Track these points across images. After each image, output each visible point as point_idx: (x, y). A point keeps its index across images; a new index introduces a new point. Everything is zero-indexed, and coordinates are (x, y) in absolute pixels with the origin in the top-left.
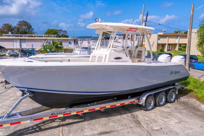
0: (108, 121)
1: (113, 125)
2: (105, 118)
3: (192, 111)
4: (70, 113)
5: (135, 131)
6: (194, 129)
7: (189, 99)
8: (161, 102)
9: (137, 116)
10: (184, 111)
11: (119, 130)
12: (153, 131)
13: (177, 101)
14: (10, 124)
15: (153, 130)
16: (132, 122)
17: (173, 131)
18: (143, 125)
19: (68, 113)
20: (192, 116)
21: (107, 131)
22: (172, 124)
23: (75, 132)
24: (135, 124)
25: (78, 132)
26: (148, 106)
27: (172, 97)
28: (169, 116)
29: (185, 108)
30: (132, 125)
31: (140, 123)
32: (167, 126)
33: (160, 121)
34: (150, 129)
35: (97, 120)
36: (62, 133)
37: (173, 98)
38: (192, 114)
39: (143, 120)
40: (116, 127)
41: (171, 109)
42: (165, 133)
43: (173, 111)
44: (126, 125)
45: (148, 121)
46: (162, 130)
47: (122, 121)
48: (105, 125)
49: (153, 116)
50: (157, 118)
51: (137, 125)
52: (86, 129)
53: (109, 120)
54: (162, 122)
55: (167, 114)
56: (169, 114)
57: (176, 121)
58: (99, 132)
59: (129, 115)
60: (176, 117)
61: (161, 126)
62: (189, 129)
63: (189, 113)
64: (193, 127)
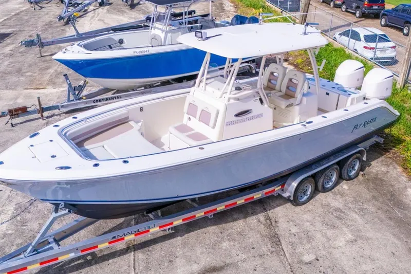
0: (220, 235)
1: (228, 249)
2: (214, 227)
3: (386, 207)
4: (147, 229)
5: (267, 266)
6: (378, 260)
7: (388, 166)
8: (328, 182)
9: (276, 222)
10: (371, 207)
11: (238, 261)
12: (301, 267)
13: (363, 175)
14: (39, 264)
15: (301, 262)
16: (266, 239)
17: (337, 265)
18: (285, 250)
19: (144, 230)
20: (381, 221)
21: (217, 266)
22: (340, 246)
23: (158, 266)
24: (269, 246)
25: (163, 267)
26: (301, 197)
27: (353, 168)
28: (338, 223)
29: (374, 197)
30: (265, 249)
31: (280, 241)
32: (330, 250)
33: (319, 235)
34: (296, 261)
35: (199, 231)
36: (135, 269)
37: (355, 170)
38: (383, 216)
39: (287, 235)
40: (234, 252)
41: (346, 200)
42: (322, 272)
43: (350, 205)
44: (253, 248)
45: (296, 236)
46: (318, 264)
47: (247, 237)
48: (213, 248)
49: (308, 221)
50: (314, 229)
51: (274, 249)
52: (178, 259)
53: (221, 233)
54: (321, 238)
55: (336, 217)
56: (340, 214)
57: (350, 236)
58: (202, 267)
59: (261, 217)
60: (351, 225)
61: (318, 253)
62: (368, 260)
63: (380, 212)
64: (378, 255)
